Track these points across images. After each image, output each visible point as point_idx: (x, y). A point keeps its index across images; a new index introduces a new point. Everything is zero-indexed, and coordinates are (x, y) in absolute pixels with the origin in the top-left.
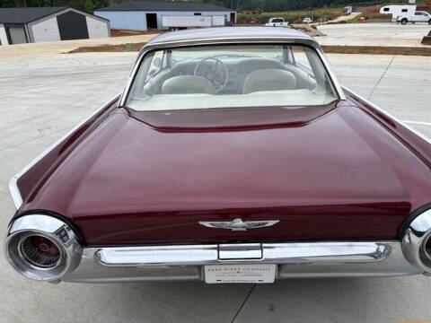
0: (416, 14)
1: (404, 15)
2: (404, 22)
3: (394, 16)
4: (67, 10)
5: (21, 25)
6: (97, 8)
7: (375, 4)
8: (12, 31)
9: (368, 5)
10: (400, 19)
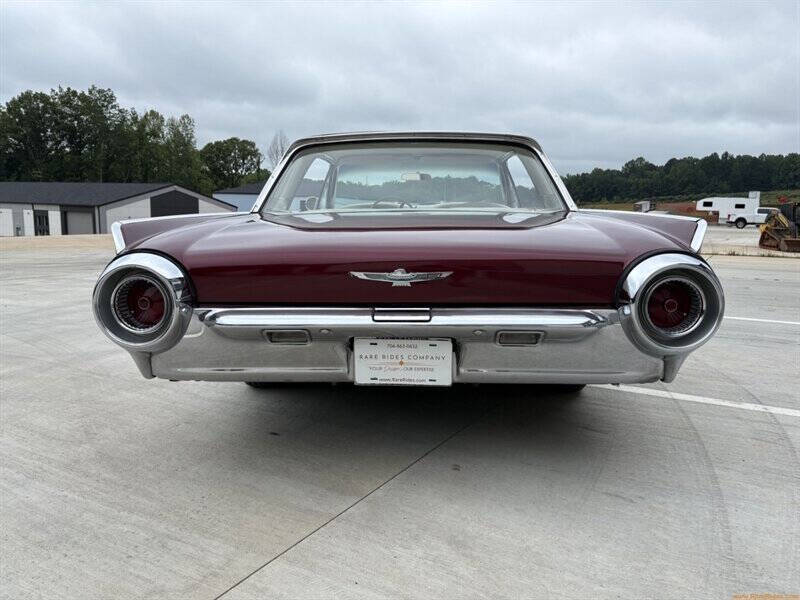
0: (760, 211)
1: (740, 213)
2: (741, 224)
3: (723, 215)
4: (171, 189)
5: (88, 209)
6: (219, 190)
7: (691, 199)
8: (71, 217)
9: (677, 201)
10: (733, 219)
